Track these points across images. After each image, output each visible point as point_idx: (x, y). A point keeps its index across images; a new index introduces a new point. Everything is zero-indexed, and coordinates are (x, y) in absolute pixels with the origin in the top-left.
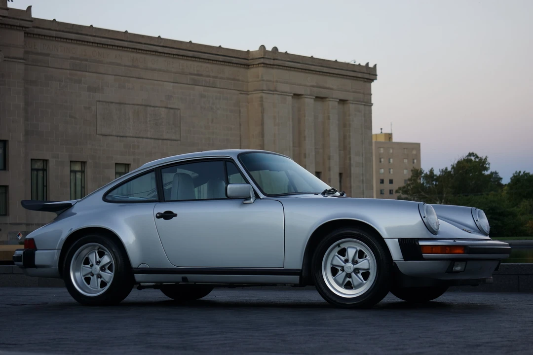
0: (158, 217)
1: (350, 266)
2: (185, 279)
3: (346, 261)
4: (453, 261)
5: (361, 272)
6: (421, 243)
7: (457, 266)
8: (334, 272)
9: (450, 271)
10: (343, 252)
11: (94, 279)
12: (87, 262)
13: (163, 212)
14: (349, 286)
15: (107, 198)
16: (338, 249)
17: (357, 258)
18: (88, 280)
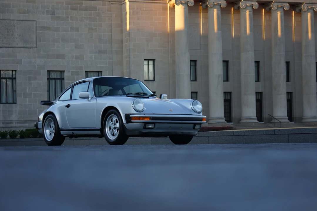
0: (66, 107)
1: (113, 126)
2: (73, 133)
3: (112, 124)
4: (146, 123)
5: (117, 128)
6: (131, 116)
7: (149, 125)
8: (110, 128)
9: (145, 127)
10: (112, 121)
11: (52, 133)
12: (51, 127)
13: (67, 104)
14: (113, 135)
15: (60, 99)
16: (111, 119)
17: (115, 123)
18: (51, 134)
